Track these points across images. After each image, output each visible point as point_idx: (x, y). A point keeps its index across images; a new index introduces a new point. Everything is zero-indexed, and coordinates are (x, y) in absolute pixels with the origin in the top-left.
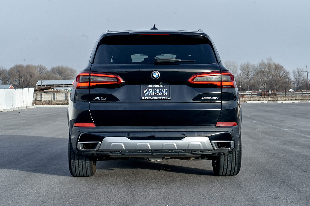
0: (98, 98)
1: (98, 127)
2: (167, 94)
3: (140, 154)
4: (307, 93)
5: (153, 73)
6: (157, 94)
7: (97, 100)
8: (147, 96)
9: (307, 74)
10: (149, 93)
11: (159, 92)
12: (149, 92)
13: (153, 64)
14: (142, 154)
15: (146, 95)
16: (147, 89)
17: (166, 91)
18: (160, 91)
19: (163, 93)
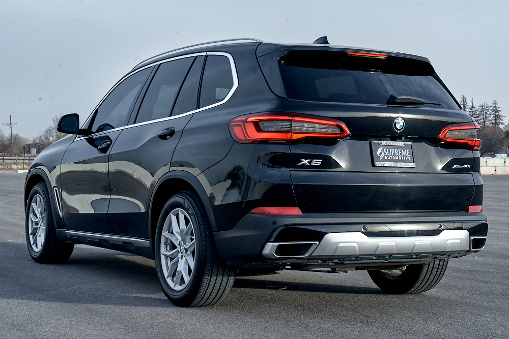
0: (306, 162)
1: (306, 214)
2: (409, 158)
3: (374, 261)
4: (10, 158)
5: (396, 121)
6: (397, 158)
7: (304, 164)
8: (382, 161)
9: (11, 128)
10: (385, 156)
11: (398, 153)
12: (385, 153)
13: (385, 106)
14: (377, 261)
15: (381, 159)
16: (381, 149)
17: (408, 153)
18: (400, 153)
19: (403, 156)
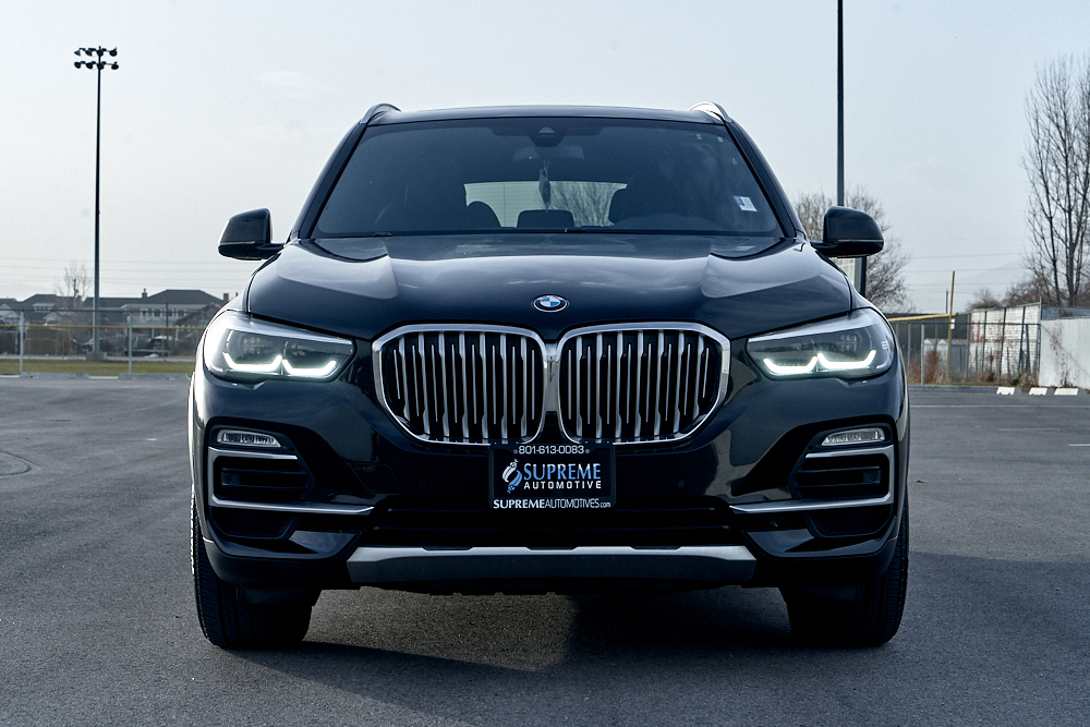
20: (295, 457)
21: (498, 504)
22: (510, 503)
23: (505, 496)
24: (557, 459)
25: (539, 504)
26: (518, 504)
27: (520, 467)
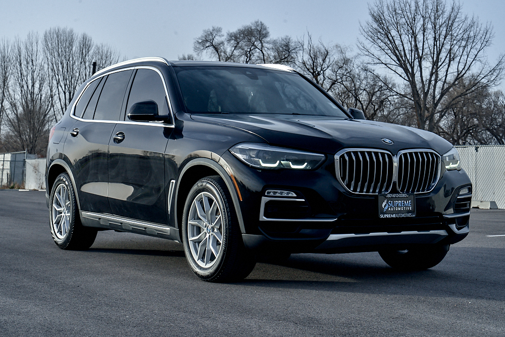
20: (304, 200)
21: (382, 216)
22: (385, 216)
23: (384, 213)
24: (398, 199)
25: (394, 216)
26: (388, 216)
27: (387, 202)
